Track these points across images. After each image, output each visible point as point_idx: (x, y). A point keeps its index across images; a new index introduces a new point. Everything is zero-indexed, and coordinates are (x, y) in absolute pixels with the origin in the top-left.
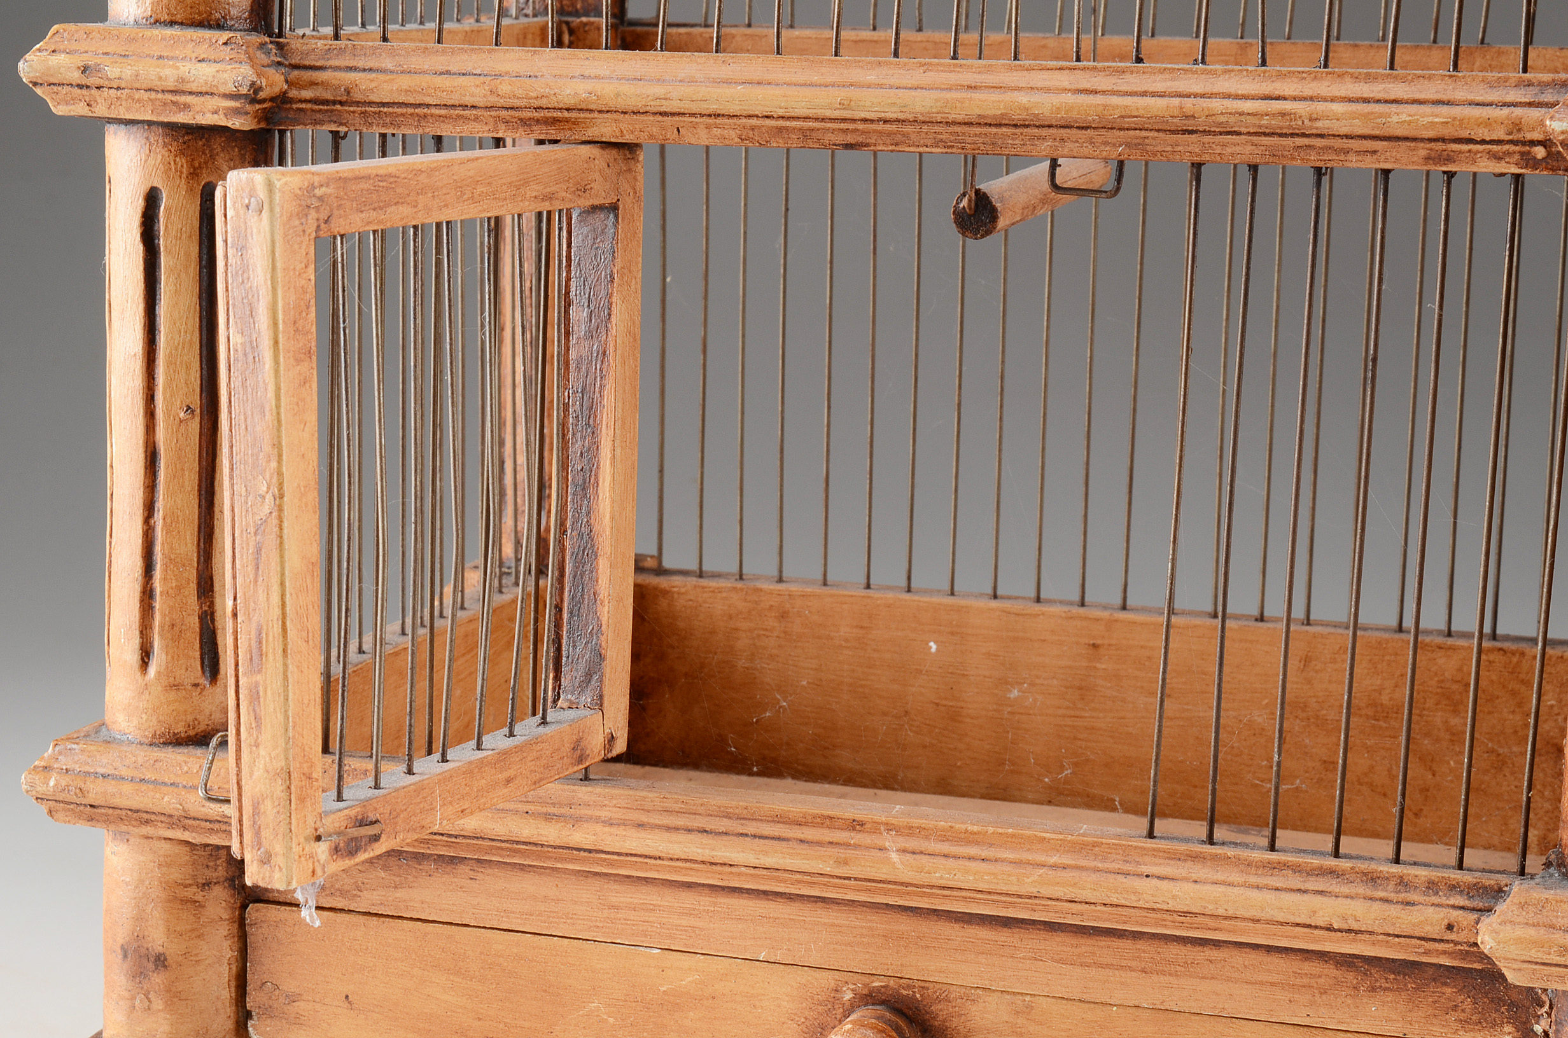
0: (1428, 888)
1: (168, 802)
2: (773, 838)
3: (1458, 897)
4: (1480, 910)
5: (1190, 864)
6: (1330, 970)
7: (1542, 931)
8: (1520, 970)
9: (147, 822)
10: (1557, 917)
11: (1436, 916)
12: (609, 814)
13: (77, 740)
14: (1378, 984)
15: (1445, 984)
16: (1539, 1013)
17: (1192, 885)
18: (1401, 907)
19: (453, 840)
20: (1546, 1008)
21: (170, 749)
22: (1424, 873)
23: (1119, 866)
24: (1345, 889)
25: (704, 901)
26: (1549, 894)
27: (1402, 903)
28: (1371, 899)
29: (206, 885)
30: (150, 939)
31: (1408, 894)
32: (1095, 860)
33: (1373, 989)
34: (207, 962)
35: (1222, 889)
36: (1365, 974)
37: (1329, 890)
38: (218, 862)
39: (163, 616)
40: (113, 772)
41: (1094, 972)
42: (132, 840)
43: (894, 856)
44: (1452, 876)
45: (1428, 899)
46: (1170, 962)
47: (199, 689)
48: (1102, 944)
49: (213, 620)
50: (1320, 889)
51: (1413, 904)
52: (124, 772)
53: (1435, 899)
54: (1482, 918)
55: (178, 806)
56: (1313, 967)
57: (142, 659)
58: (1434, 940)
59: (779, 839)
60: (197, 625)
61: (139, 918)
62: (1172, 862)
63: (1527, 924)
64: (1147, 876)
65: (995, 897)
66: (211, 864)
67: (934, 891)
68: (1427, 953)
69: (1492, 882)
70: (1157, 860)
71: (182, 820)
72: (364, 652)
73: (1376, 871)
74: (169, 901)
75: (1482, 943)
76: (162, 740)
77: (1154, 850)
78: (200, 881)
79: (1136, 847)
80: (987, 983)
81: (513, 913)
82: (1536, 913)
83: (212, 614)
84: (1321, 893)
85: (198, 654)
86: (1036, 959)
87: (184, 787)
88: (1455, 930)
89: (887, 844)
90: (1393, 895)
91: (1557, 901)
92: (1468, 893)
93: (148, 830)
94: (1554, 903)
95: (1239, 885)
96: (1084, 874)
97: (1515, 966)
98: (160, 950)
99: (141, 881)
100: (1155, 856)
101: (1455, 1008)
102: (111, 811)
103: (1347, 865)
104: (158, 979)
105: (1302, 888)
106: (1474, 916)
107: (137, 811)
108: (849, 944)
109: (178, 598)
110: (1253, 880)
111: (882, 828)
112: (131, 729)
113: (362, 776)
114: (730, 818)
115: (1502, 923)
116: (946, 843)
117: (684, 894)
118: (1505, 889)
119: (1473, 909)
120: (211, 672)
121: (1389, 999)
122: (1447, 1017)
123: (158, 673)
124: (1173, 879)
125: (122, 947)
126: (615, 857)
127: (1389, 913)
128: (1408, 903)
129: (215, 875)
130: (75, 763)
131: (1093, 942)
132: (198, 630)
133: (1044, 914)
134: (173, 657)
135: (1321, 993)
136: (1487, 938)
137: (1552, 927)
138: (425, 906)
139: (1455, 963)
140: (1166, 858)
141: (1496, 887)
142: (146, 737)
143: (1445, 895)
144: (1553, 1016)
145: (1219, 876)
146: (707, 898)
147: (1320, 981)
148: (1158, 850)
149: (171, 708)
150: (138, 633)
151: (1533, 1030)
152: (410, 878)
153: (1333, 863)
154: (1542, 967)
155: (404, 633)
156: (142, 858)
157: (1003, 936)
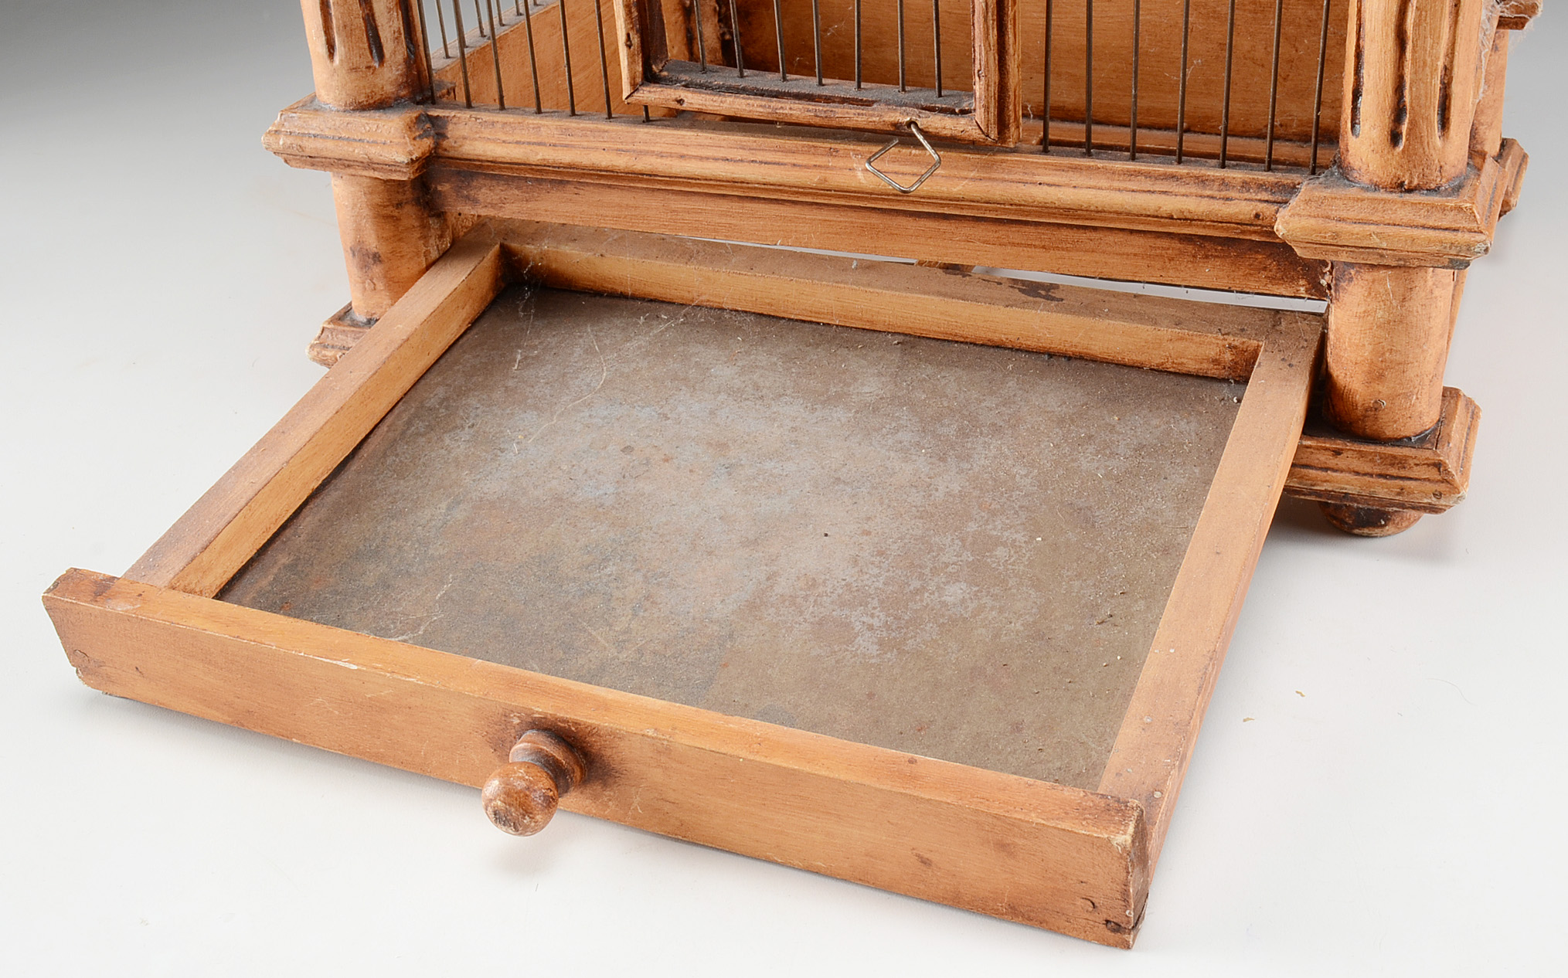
0: (1243, 187)
1: (358, 152)
2: (774, 164)
3: (1264, 193)
4: (1279, 203)
5: (1071, 173)
6: (1177, 245)
7: (1321, 221)
8: (1305, 248)
9: (349, 166)
10: (1332, 210)
11: (1247, 208)
12: (660, 150)
13: (296, 110)
14: (1210, 253)
15: (1257, 252)
16: (1324, 271)
17: (1072, 190)
18: (1223, 202)
19: (557, 169)
20: (1329, 268)
21: (357, 114)
22: (1240, 176)
23: (1020, 177)
24: (1183, 190)
25: (736, 206)
26: (1327, 193)
27: (1223, 199)
28: (1201, 196)
29: (399, 205)
30: (367, 243)
31: (1227, 192)
32: (1002, 173)
33: (1207, 257)
34: (408, 256)
35: (1093, 192)
36: (1200, 246)
37: (1171, 190)
38: (406, 188)
39: (337, 20)
40: (320, 133)
41: (1009, 249)
42: (344, 177)
43: (860, 174)
44: (1260, 177)
45: (1242, 195)
46: (1062, 241)
47: (371, 71)
48: (1014, 229)
49: (374, 20)
50: (1164, 190)
51: (1231, 200)
52: (327, 132)
53: (1247, 195)
54: (1280, 209)
55: (365, 156)
56: (1164, 243)
57: (329, 51)
58: (1247, 225)
59: (778, 164)
60: (363, 24)
61: (358, 230)
62: (1058, 173)
63: (1309, 216)
64: (1040, 184)
65: (934, 201)
66: (401, 190)
67: (890, 197)
68: (1243, 232)
69: (1289, 181)
70: (1047, 172)
71: (370, 165)
72: (504, 25)
73: (1205, 175)
74: (375, 218)
75: (1277, 230)
76: (351, 108)
77: (1045, 164)
78: (395, 202)
79: (1032, 162)
80: (935, 258)
81: (607, 216)
82: (1317, 208)
83: (373, 15)
84: (1165, 193)
85: (366, 46)
86: (968, 241)
87: (368, 142)
88: (1261, 218)
89: (855, 165)
90: (1217, 193)
91: (1332, 198)
92: (1272, 190)
93: (351, 171)
94: (1330, 199)
95: (1106, 189)
96: (995, 183)
97: (1302, 246)
98: (375, 250)
99: (355, 205)
100: (1046, 169)
101: (1265, 269)
102: (324, 160)
103: (1184, 171)
104: (377, 270)
105: (1152, 190)
106: (1275, 207)
107: (340, 159)
108: (836, 234)
109: (346, 7)
110: (1116, 184)
111: (851, 153)
112: (331, 101)
113: (491, 126)
114: (745, 149)
115: (1293, 215)
116: (897, 163)
117: (721, 201)
118: (1297, 186)
119: (1275, 202)
120: (378, 57)
121: (1218, 263)
122: (1260, 275)
123: (341, 60)
124: (1058, 186)
125: (351, 248)
126: (668, 179)
127: (1213, 207)
128: (1227, 199)
129: (405, 197)
130: (296, 127)
131: (1007, 228)
132: (364, 28)
133: (970, 211)
134: (349, 49)
135: (1170, 260)
136: (1280, 227)
137: (1328, 217)
138: (548, 213)
139: (1263, 239)
140: (1053, 170)
141: (1291, 185)
142: (341, 106)
143: (1254, 192)
144: (1334, 274)
145: (1092, 183)
146: (737, 204)
147: (1168, 252)
148: (1048, 164)
149: (354, 85)
150: (323, 33)
151: (1320, 283)
152: (536, 194)
153: (1174, 170)
154: (1321, 246)
155: (519, 14)
156: (353, 189)
157: (944, 226)
